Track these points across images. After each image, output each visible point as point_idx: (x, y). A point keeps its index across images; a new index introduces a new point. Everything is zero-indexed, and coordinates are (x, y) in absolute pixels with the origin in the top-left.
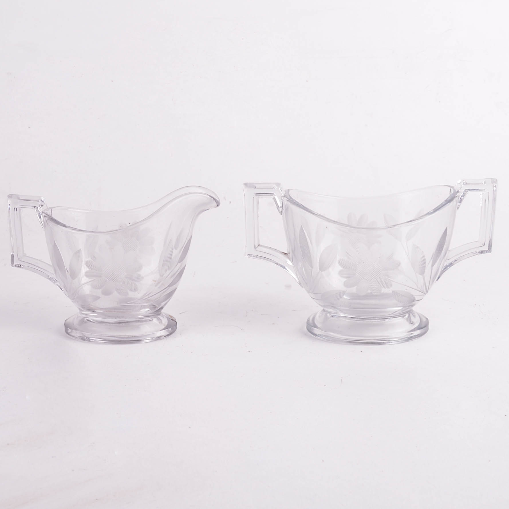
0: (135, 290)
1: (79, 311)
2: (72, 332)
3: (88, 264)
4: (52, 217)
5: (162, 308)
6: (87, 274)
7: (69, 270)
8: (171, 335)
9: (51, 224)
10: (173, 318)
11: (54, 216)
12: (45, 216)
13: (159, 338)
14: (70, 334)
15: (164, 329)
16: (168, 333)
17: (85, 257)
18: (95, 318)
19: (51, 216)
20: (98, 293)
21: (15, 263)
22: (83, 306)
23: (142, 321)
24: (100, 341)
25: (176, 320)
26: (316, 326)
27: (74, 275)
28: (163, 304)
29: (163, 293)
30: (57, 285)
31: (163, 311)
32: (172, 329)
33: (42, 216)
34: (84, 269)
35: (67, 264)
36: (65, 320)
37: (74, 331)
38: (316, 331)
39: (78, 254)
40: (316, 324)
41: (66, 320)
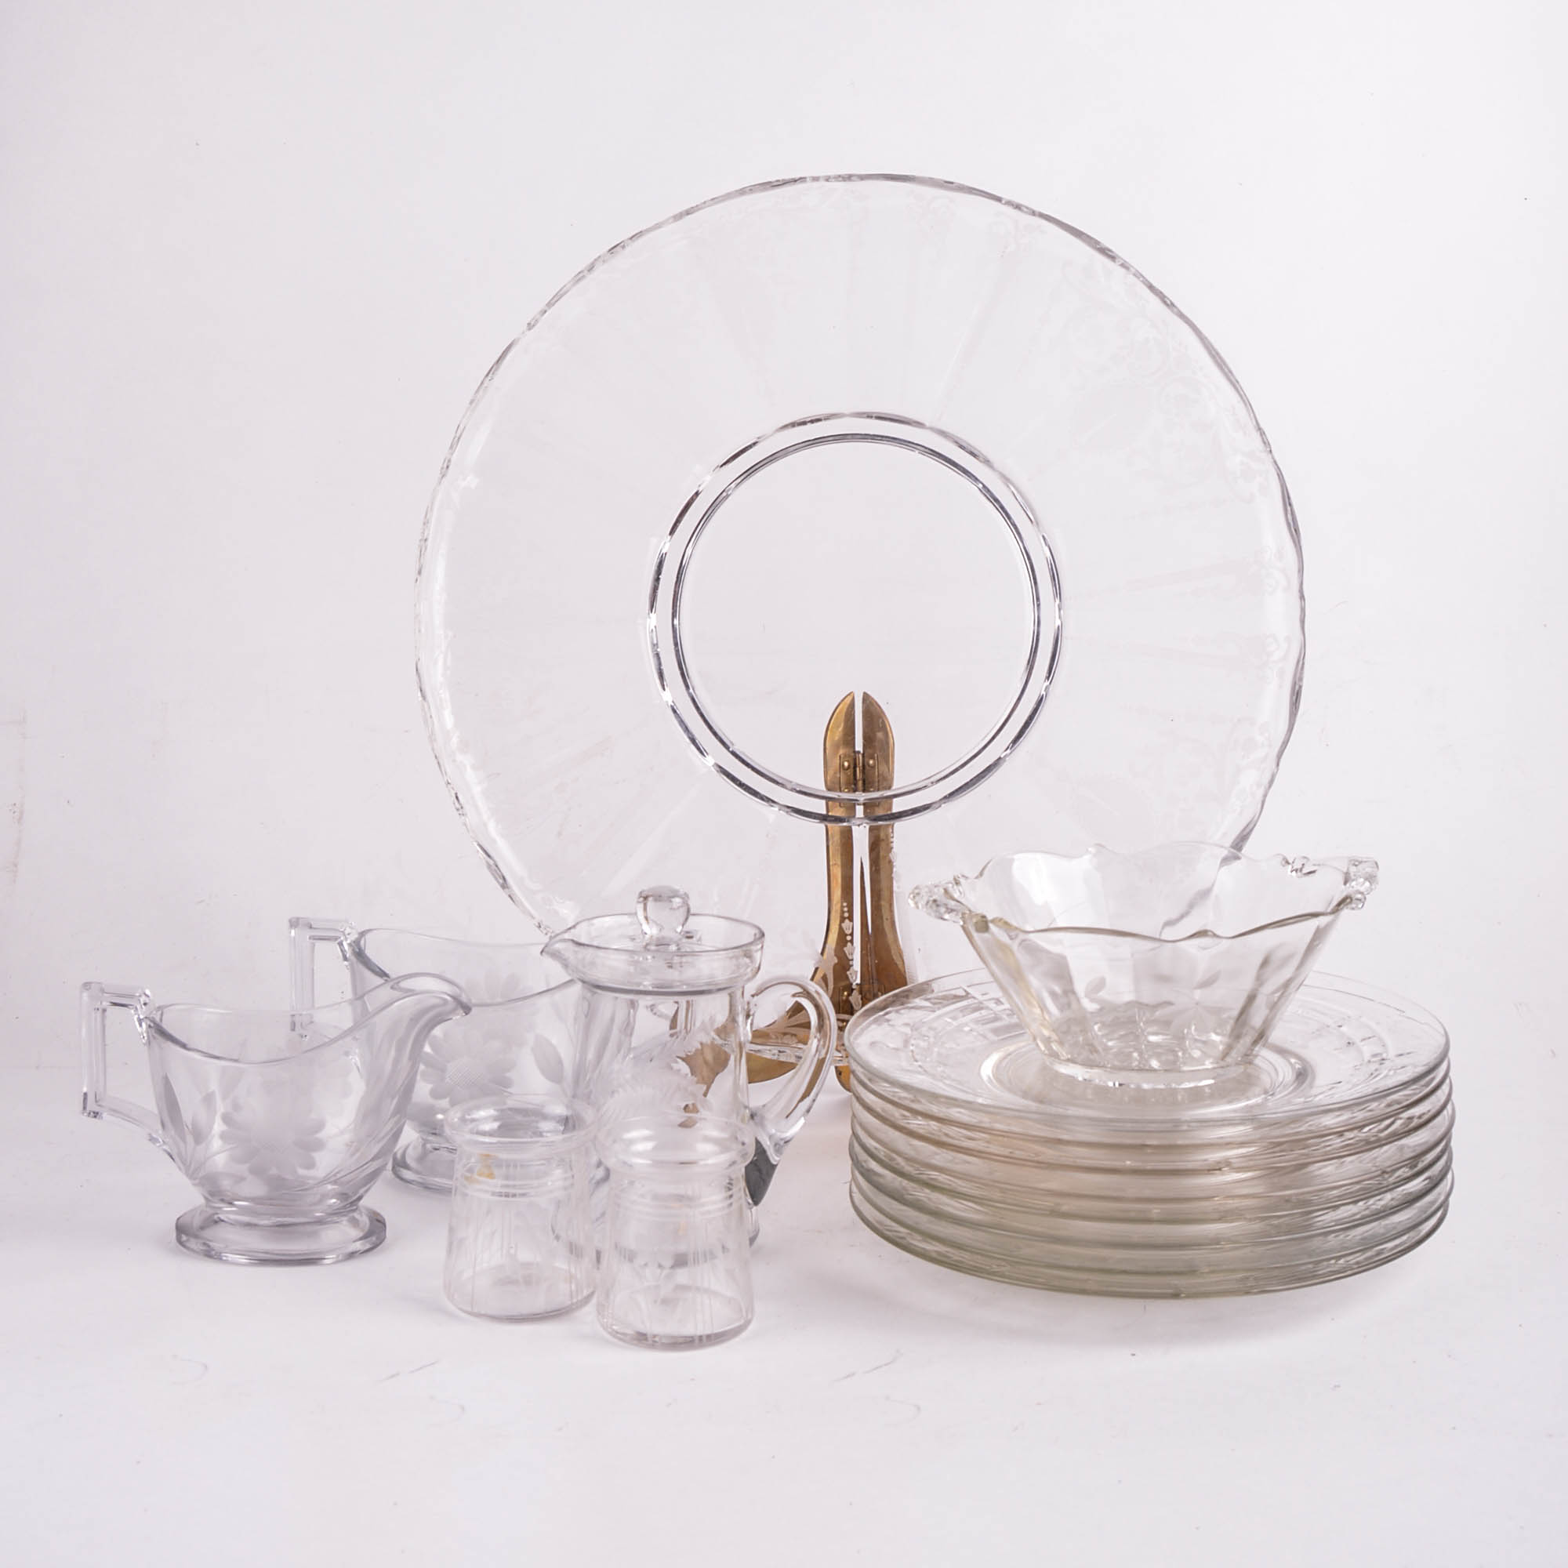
0: (311, 1165)
1: (203, 1201)
2: (188, 1240)
3: (226, 1119)
4: (162, 1027)
5: (360, 1198)
6: (223, 1136)
7: (190, 1127)
8: (375, 1250)
9: (160, 1039)
10: (380, 1218)
11: (167, 1026)
12: (150, 1026)
13: (352, 1255)
14: (185, 1243)
15: (361, 1239)
16: (368, 1246)
17: (221, 1107)
18: (232, 1217)
19: (160, 1024)
20: (243, 1169)
21: (88, 1109)
22: (212, 1194)
23: (326, 1223)
24: (242, 1260)
25: (384, 1220)
26: (406, 1167)
27: (199, 1136)
28: (361, 1191)
29: (361, 1172)
30: (165, 1151)
31: (362, 1203)
32: (377, 1239)
33: (146, 1024)
34: (218, 1127)
35: (187, 1116)
36: (178, 1217)
37: (193, 1240)
38: (407, 1175)
39: (208, 1099)
40: (408, 1162)
41: (178, 1219)
